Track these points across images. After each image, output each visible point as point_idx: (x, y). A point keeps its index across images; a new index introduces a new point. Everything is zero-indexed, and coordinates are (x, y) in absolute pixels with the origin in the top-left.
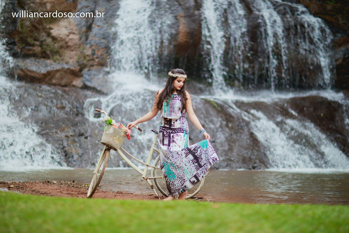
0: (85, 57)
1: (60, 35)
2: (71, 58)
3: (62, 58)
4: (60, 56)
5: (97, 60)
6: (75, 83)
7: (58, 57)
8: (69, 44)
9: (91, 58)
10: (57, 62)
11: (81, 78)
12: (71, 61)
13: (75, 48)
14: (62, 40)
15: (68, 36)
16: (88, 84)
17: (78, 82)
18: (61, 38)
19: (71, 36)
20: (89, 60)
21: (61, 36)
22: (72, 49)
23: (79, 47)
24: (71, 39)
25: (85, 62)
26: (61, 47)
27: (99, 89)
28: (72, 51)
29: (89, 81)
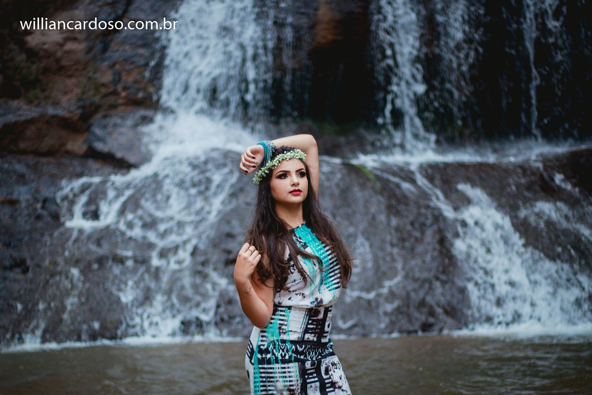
0: (97, 89)
1: (44, 44)
2: (65, 93)
3: (47, 93)
4: (43, 90)
5: (123, 94)
6: (70, 146)
7: (38, 92)
8: (64, 62)
9: (111, 89)
10: (36, 102)
11: (86, 135)
12: (64, 100)
13: (76, 70)
14: (48, 55)
15: (61, 45)
16: (99, 146)
17: (77, 145)
18: (46, 51)
19: (69, 46)
20: (106, 95)
21: (46, 47)
22: (70, 73)
23: (84, 69)
24: (68, 52)
25: (97, 99)
26: (46, 71)
27: (119, 155)
28: (70, 76)
29: (100, 139)
